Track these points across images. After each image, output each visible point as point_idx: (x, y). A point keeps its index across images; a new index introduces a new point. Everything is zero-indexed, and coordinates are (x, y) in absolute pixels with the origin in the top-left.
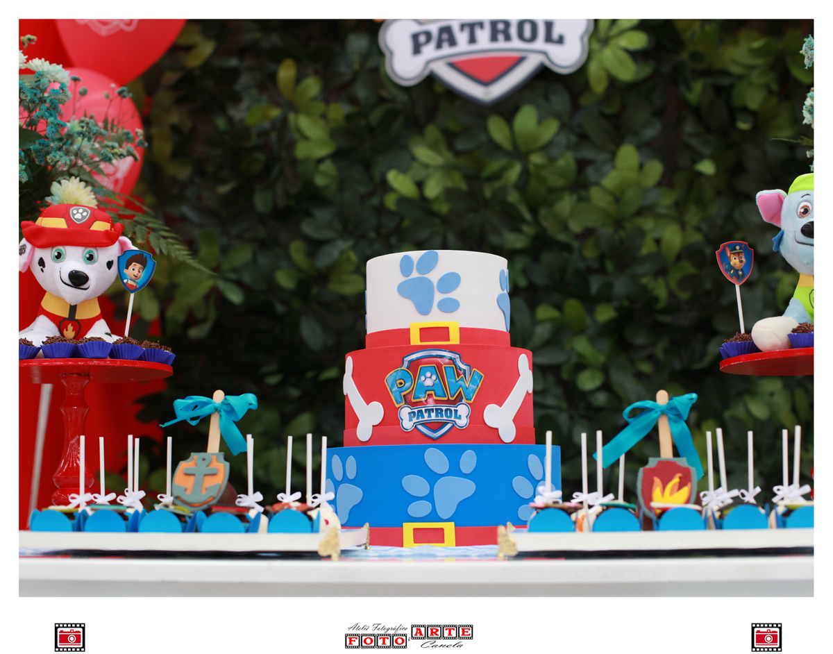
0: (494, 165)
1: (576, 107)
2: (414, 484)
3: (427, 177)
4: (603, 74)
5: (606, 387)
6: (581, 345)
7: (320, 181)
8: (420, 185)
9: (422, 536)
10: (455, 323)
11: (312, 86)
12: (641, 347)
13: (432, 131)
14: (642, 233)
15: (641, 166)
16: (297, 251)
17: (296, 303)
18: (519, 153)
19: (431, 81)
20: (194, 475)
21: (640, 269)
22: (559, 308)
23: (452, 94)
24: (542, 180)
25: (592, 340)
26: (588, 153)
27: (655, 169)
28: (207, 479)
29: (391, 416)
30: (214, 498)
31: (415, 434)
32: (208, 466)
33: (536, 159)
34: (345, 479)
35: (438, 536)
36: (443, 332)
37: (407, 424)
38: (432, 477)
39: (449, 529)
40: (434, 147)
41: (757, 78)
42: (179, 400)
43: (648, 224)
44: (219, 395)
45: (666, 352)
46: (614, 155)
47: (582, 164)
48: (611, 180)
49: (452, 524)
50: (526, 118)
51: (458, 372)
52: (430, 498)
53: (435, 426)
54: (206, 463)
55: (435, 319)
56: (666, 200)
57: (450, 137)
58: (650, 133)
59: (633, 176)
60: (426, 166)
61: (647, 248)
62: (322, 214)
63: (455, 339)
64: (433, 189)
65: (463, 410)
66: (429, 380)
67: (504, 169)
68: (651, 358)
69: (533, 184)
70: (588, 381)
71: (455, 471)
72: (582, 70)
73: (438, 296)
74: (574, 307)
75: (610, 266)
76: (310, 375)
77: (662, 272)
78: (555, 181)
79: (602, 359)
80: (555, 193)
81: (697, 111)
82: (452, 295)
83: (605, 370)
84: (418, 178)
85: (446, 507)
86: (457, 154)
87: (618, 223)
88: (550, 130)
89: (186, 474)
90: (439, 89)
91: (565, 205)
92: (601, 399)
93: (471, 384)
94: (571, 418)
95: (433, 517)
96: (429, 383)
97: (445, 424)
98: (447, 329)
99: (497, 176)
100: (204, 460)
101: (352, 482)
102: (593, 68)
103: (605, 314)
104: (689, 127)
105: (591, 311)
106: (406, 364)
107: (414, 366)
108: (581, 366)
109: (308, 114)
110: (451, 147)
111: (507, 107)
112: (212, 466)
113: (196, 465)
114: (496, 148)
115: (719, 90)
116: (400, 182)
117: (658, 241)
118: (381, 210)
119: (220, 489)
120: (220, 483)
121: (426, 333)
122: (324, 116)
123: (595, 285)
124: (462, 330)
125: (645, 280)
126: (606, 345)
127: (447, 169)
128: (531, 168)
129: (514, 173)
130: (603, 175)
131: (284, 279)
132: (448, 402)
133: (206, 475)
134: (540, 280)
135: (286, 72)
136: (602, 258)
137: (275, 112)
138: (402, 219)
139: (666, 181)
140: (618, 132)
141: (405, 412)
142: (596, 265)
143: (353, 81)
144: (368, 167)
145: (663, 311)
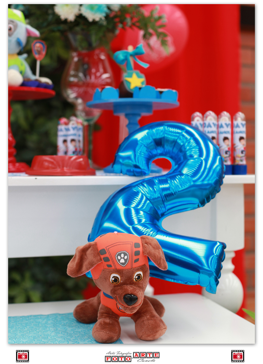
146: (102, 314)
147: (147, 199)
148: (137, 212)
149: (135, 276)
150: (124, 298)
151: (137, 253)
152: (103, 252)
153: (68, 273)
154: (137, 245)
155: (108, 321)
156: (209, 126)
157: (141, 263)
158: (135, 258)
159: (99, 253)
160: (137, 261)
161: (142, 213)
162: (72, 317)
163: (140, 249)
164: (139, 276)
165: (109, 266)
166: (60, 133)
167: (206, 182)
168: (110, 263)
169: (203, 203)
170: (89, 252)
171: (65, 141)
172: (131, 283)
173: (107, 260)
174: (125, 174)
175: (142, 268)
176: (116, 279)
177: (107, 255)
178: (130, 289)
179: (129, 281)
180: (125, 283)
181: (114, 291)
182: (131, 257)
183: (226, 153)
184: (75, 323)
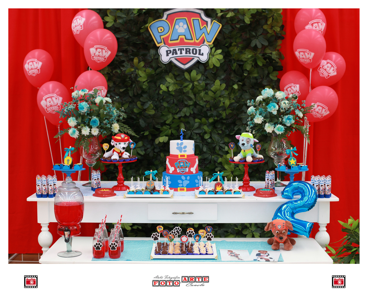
0: (186, 84)
1: (206, 70)
2: (180, 181)
3: (169, 86)
4: (212, 64)
5: (211, 138)
6: (206, 128)
7: (144, 87)
8: (168, 88)
9: (181, 190)
10: (186, 154)
11: (142, 64)
12: (219, 128)
13: (171, 74)
14: (220, 101)
15: (221, 85)
16: (139, 104)
17: (138, 116)
18: (192, 81)
19: (171, 63)
21: (219, 109)
22: (200, 119)
23: (176, 66)
24: (197, 88)
25: (208, 126)
26: (208, 82)
27: (224, 85)
28: (151, 185)
29: (175, 170)
30: (153, 188)
31: (179, 173)
33: (196, 83)
35: (183, 190)
36: (184, 156)
37: (178, 171)
38: (183, 180)
39: (185, 188)
40: (171, 78)
41: (249, 62)
43: (222, 99)
44: (151, 171)
45: (225, 128)
46: (214, 82)
47: (206, 84)
48: (213, 88)
49: (186, 188)
50: (194, 73)
51: (187, 163)
52: (182, 184)
53: (183, 172)
55: (183, 153)
56: (226, 93)
57: (175, 77)
58: (223, 77)
59: (218, 87)
60: (170, 83)
61: (221, 104)
62: (145, 96)
63: (186, 157)
64: (171, 89)
65: (187, 169)
66: (182, 164)
67: (188, 85)
68: (221, 130)
69: (195, 89)
70: (207, 137)
71: (186, 179)
72: (208, 62)
73: (183, 150)
74: (204, 120)
75: (212, 109)
76: (142, 133)
77: (225, 110)
78: (200, 89)
79: (210, 131)
80: (200, 91)
81: (234, 71)
82: (185, 149)
83: (211, 133)
84: (167, 86)
85: (185, 185)
86: (177, 80)
87: (215, 99)
88: (199, 77)
90: (172, 65)
91: (202, 94)
92: (209, 140)
93: (188, 165)
94: (203, 145)
95: (183, 187)
96: (182, 165)
97: (184, 171)
98: (184, 155)
99: (186, 87)
100: (150, 182)
101: (169, 180)
102: (210, 62)
103: (211, 120)
104: (232, 75)
105: (208, 120)
106: (178, 162)
107: (179, 162)
108: (205, 133)
109: (141, 71)
110: (175, 78)
111: (189, 70)
114: (186, 80)
115: (240, 65)
116: (163, 87)
117: (224, 103)
118: (159, 94)
121: (181, 156)
122: (145, 71)
123: (209, 114)
124: (187, 155)
125: (220, 112)
126: (211, 127)
127: (174, 84)
128: (195, 85)
129: (190, 86)
130: (212, 87)
131: (135, 111)
132: (185, 168)
134: (196, 112)
135: (136, 60)
136: (211, 107)
137: (133, 70)
138: (164, 96)
139: (226, 89)
140: (215, 76)
141: (178, 169)
142: (209, 109)
143: (152, 61)
144: (155, 83)
145: (224, 120)
146: (275, 242)
147: (290, 208)
148: (287, 212)
149: (283, 232)
150: (280, 238)
151: (284, 226)
152: (274, 225)
153: (265, 230)
154: (284, 223)
155: (276, 244)
156: (316, 181)
157: (284, 228)
158: (283, 227)
159: (273, 225)
160: (283, 228)
161: (288, 213)
162: (267, 243)
163: (285, 225)
164: (284, 232)
165: (276, 229)
166: (266, 176)
167: (309, 203)
168: (276, 228)
169: (309, 210)
170: (271, 224)
171: (268, 179)
172: (282, 234)
173: (275, 227)
174: (285, 198)
175: (285, 230)
176: (278, 232)
177: (275, 226)
178: (281, 235)
179: (281, 233)
180: (280, 234)
181: (277, 236)
182: (282, 227)
183: (322, 190)
184: (268, 244)
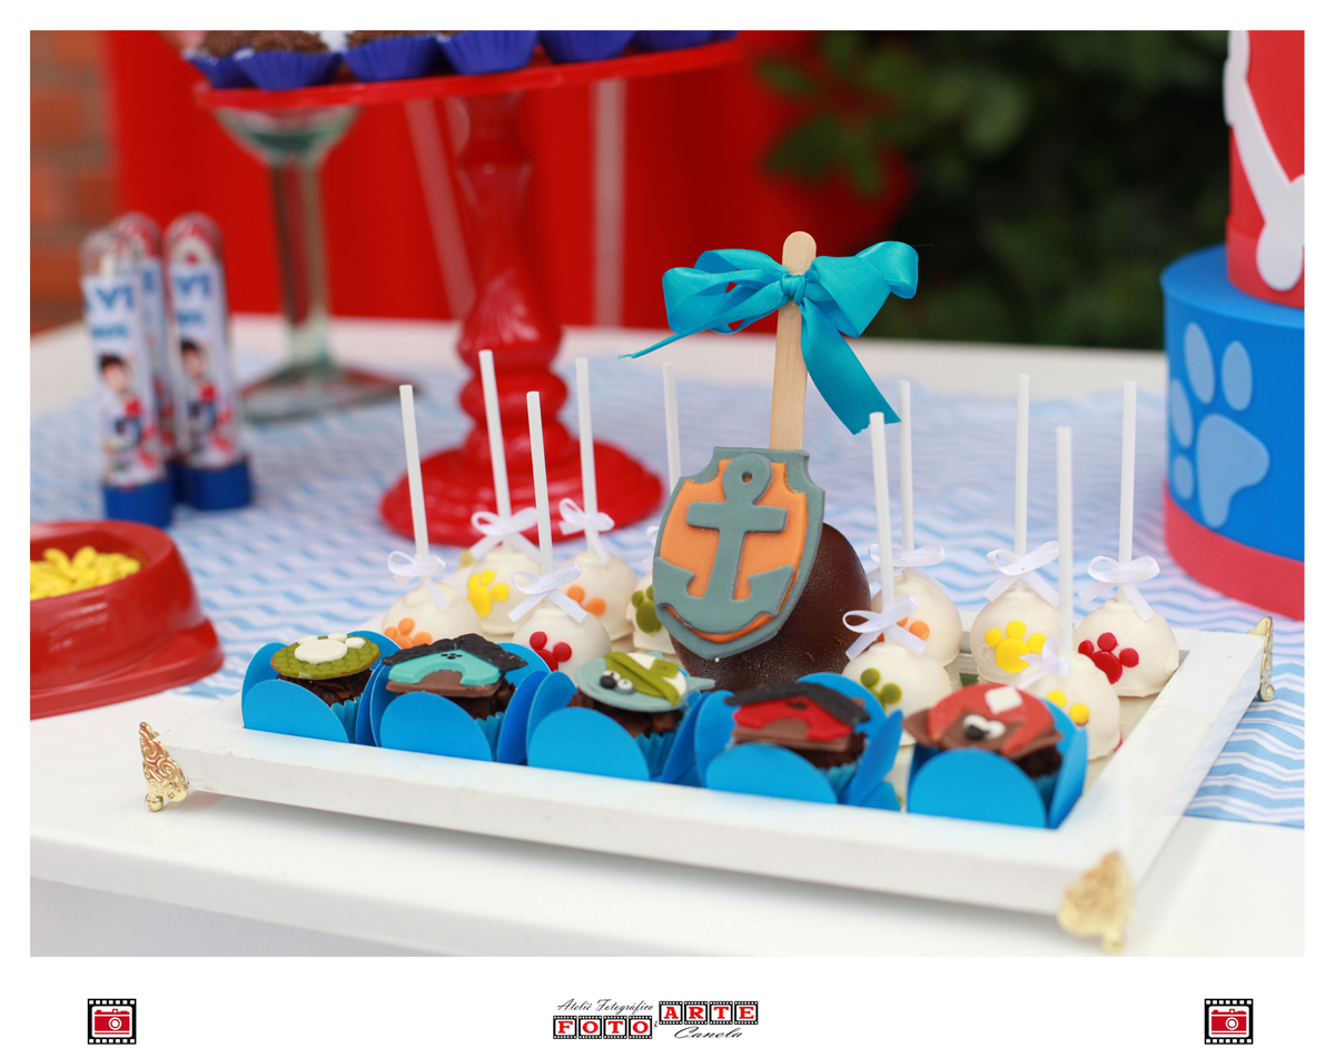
20: (716, 530)
28: (755, 544)
30: (772, 619)
32: (756, 502)
34: (1219, 404)
42: (678, 270)
44: (800, 247)
54: (753, 489)
89: (694, 527)
100: (747, 476)
101: (1238, 417)
112: (769, 503)
113: (725, 497)
119: (791, 586)
120: (791, 565)
133: (748, 533)
